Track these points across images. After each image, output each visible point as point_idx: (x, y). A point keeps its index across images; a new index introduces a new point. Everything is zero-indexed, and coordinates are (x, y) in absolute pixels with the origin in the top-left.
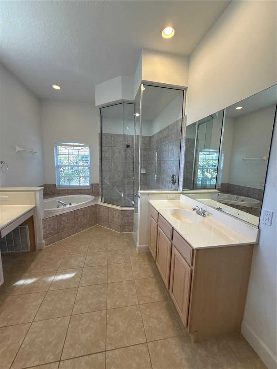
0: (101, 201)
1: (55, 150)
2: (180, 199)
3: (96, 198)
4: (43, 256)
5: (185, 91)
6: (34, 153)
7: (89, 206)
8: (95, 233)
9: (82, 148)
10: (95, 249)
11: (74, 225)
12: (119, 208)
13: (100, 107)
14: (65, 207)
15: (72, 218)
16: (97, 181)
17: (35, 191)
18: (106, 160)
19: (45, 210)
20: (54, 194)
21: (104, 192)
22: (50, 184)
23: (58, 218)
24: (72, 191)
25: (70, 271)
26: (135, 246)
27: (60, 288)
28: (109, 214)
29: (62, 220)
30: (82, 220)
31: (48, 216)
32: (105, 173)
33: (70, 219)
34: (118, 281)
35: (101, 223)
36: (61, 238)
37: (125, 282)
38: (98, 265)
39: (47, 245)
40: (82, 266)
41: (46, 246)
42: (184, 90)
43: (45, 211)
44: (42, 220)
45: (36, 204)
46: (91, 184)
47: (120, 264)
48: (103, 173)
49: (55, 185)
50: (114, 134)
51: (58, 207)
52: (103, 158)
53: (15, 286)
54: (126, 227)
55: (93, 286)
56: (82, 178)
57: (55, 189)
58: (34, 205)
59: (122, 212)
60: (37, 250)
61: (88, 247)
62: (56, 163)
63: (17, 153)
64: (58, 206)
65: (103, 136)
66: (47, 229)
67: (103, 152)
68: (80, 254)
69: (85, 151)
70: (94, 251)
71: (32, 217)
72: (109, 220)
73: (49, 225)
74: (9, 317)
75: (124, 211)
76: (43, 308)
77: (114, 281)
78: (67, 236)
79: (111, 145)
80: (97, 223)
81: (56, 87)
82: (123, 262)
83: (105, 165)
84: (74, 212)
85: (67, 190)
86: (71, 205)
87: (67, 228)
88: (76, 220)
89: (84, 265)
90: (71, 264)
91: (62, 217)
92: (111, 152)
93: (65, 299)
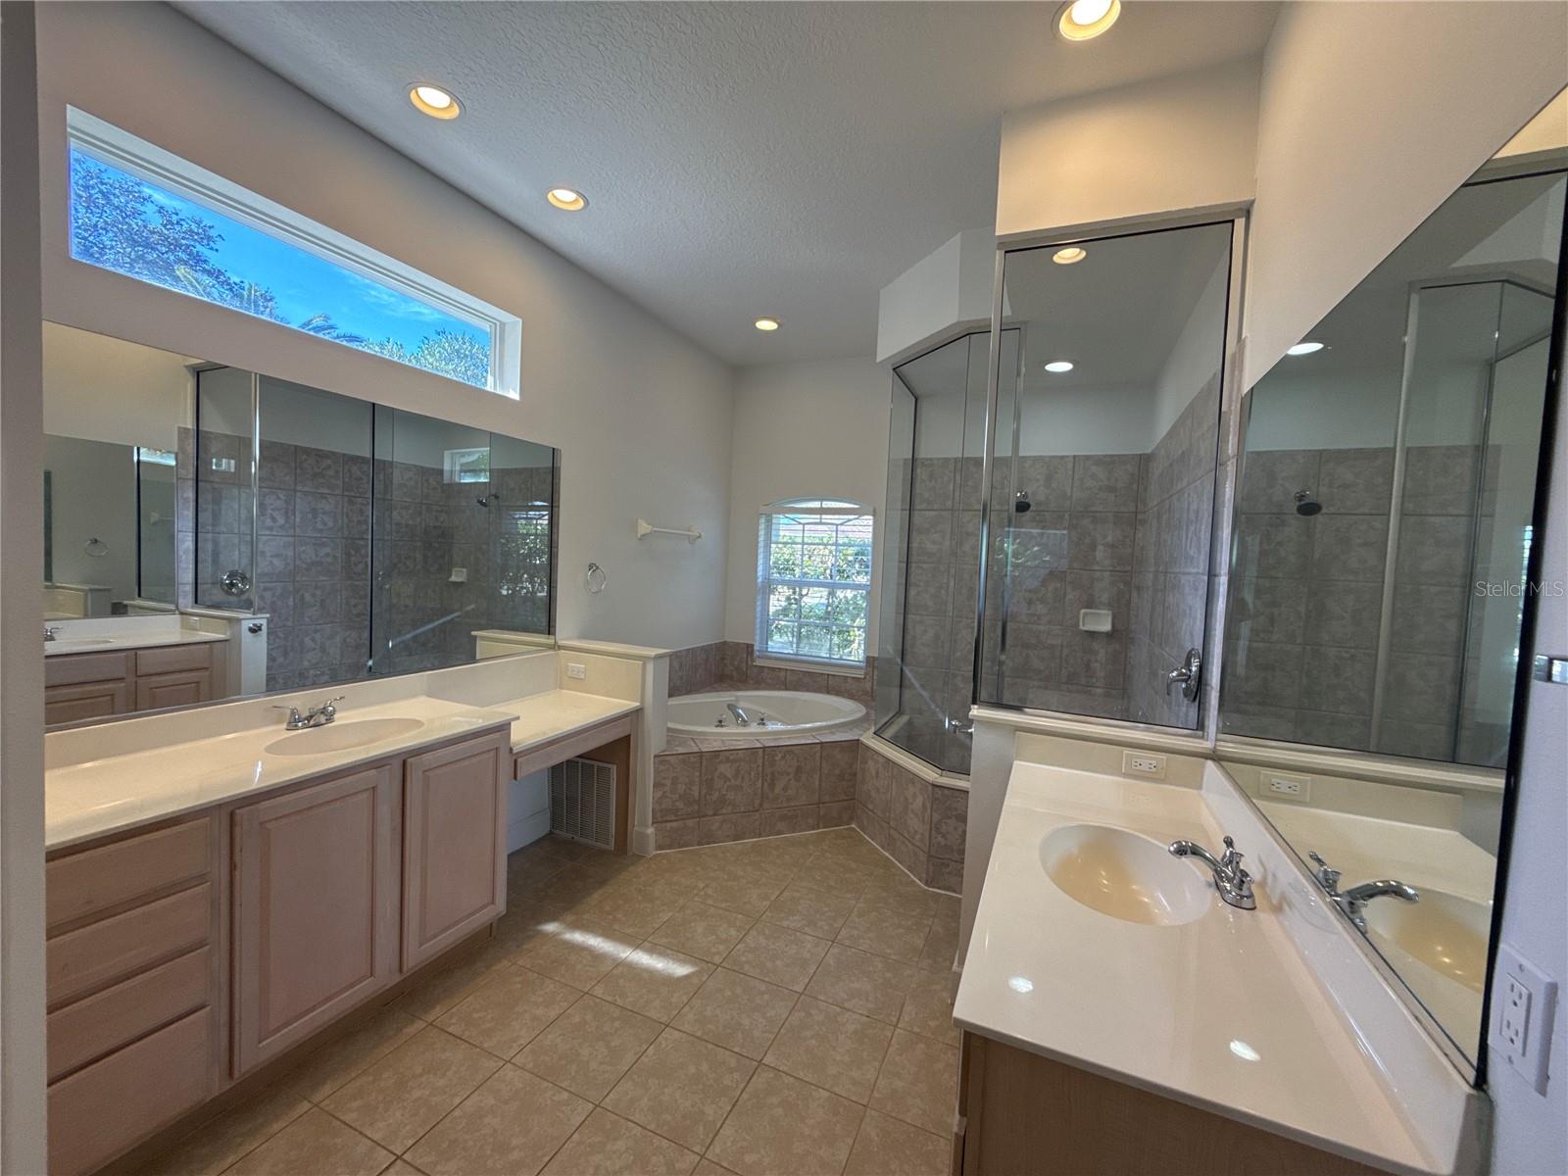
0: (876, 734)
1: (762, 527)
2: (1200, 787)
3: (872, 715)
4: (634, 879)
5: (1240, 223)
6: (693, 540)
7: (822, 743)
8: (828, 855)
9: (850, 520)
10: (794, 915)
11: (757, 802)
12: (931, 774)
13: (893, 365)
14: (742, 730)
15: (753, 774)
16: (888, 648)
17: (644, 659)
18: (925, 566)
19: (671, 725)
20: (745, 681)
22: (738, 644)
23: (705, 763)
24: (802, 676)
27: (619, 1002)
28: (894, 793)
30: (791, 792)
31: (675, 748)
32: (918, 618)
33: (746, 776)
34: (801, 1075)
35: (865, 823)
36: (708, 838)
37: (826, 1094)
38: (767, 979)
39: (659, 847)
40: (717, 959)
41: (656, 850)
42: (1233, 221)
43: (669, 730)
44: (656, 756)
45: (642, 701)
46: (869, 658)
47: (848, 1014)
48: (910, 617)
49: (749, 648)
51: (720, 723)
52: (914, 558)
54: (949, 869)
55: (710, 1046)
56: (857, 633)
57: (750, 663)
58: (634, 704)
59: (939, 793)
60: (630, 853)
61: (773, 898)
62: (760, 573)
63: (640, 539)
64: (722, 722)
65: (918, 471)
66: (665, 792)
67: (914, 535)
68: (734, 915)
69: (862, 530)
70: (785, 923)
71: (627, 738)
72: (892, 815)
73: (675, 781)
74: (476, 1015)
75: (946, 791)
76: (549, 1036)
77: (785, 1069)
78: (728, 836)
79: (949, 504)
80: (851, 820)
81: (766, 325)
82: (865, 1013)
83: (919, 586)
84: (761, 751)
85: (786, 670)
86: (764, 724)
87: (730, 808)
88: (766, 784)
89: (724, 959)
90: (689, 935)
91: (719, 763)
92: (949, 531)
93: (613, 1044)
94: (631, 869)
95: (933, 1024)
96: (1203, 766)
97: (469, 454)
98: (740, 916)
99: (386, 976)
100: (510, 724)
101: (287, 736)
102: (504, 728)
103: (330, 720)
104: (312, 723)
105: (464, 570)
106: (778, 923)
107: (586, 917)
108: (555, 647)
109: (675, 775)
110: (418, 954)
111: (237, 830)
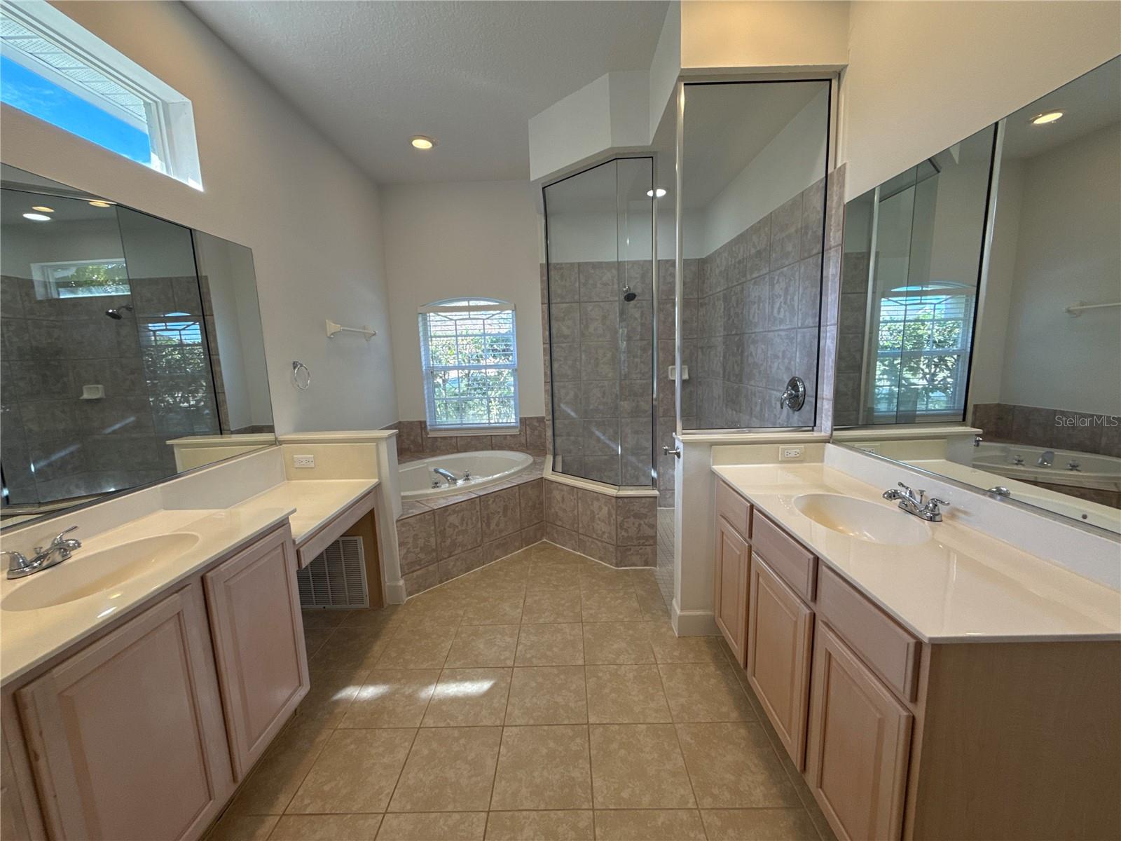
0: (553, 470)
1: (420, 324)
2: (822, 461)
3: (539, 460)
4: (402, 625)
5: (834, 83)
6: (369, 337)
7: (518, 485)
8: (540, 564)
9: (494, 315)
10: (544, 613)
11: (479, 539)
12: (612, 491)
13: (543, 184)
14: (453, 487)
15: (474, 519)
16: (539, 409)
17: (377, 440)
18: (564, 345)
19: (403, 494)
20: (423, 451)
21: (558, 440)
22: (411, 423)
23: (437, 518)
24: (469, 440)
25: (475, 675)
26: (667, 613)
27: (452, 724)
28: (580, 510)
29: (448, 523)
30: (502, 526)
31: (411, 511)
32: (562, 384)
33: (469, 521)
34: (620, 720)
35: (555, 535)
36: (447, 576)
37: (644, 727)
38: (554, 664)
39: (410, 594)
40: (510, 663)
41: (408, 596)
42: (830, 80)
43: (403, 498)
44: (397, 521)
45: (380, 477)
46: (521, 419)
47: (623, 667)
48: (555, 384)
49: (422, 424)
50: (586, 263)
51: (436, 485)
52: (554, 340)
53: (337, 703)
54: (632, 552)
55: (546, 728)
56: (493, 403)
57: (424, 436)
58: (374, 481)
59: (620, 502)
60: (385, 606)
61: (521, 605)
62: (424, 363)
63: (329, 338)
64: (436, 483)
65: (552, 273)
66: (409, 548)
67: (553, 322)
68: (501, 626)
69: (502, 323)
70: (541, 621)
71: (371, 513)
72: (580, 525)
73: (416, 537)
74: (326, 788)
75: (625, 500)
76: (410, 776)
77: (608, 721)
78: (461, 570)
79: (577, 297)
80: (542, 535)
81: (422, 144)
82: (633, 662)
83: (561, 361)
84: (477, 500)
85: (457, 437)
86: (468, 479)
87: (460, 548)
88: (484, 524)
89: (514, 661)
90: (477, 653)
91: (448, 516)
92: (579, 318)
93: (469, 758)
94: (394, 617)
95: (676, 653)
96: (823, 449)
97: (64, 268)
98: (506, 626)
99: (223, 789)
100: (288, 518)
101: (14, 589)
102: (283, 523)
103: (65, 556)
104: (45, 564)
105: (100, 386)
106: (536, 622)
107: (379, 667)
108: (277, 442)
109: (415, 533)
110: (246, 758)
111: (30, 713)
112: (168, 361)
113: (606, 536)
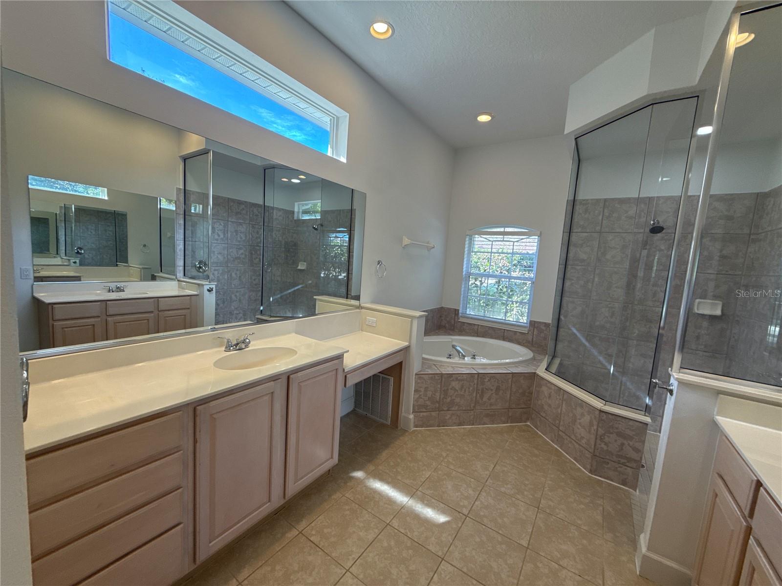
0: (546, 369)
1: (467, 242)
3: (539, 357)
4: (404, 445)
6: (430, 249)
7: (512, 373)
8: (518, 442)
9: (522, 239)
10: (507, 484)
11: (473, 405)
12: (597, 403)
13: (575, 136)
14: (462, 361)
15: (471, 388)
16: (547, 316)
17: (412, 317)
18: (578, 267)
19: (424, 356)
20: (453, 330)
21: (560, 346)
22: (449, 309)
23: (443, 379)
24: (487, 329)
25: (437, 507)
27: (409, 534)
28: (564, 410)
29: (450, 387)
30: (492, 401)
31: (427, 370)
33: (467, 389)
35: (538, 423)
36: (443, 423)
38: (500, 532)
39: (416, 426)
40: (465, 511)
41: (414, 427)
43: (424, 359)
44: (416, 374)
45: (410, 342)
46: (531, 322)
47: (564, 572)
48: (565, 299)
49: (456, 312)
51: (450, 356)
52: (570, 262)
53: (353, 478)
54: (609, 466)
56: (515, 305)
57: (456, 320)
58: (406, 344)
59: (604, 417)
60: (399, 428)
61: (491, 469)
62: (464, 270)
63: (403, 247)
64: (450, 355)
65: (577, 207)
66: (420, 395)
67: (571, 248)
68: (469, 479)
69: (530, 245)
70: (503, 489)
71: (401, 363)
72: (561, 423)
73: (426, 389)
74: (325, 531)
75: (610, 416)
76: (370, 555)
78: (455, 423)
79: (598, 228)
80: (527, 420)
81: (484, 118)
82: (577, 572)
83: (573, 280)
84: (476, 376)
85: (478, 325)
86: (475, 358)
87: (457, 407)
88: (478, 395)
89: (469, 511)
90: (444, 490)
91: (451, 381)
92: (597, 246)
93: (411, 568)
94: (401, 438)
98: (472, 480)
99: (277, 501)
100: (343, 355)
101: (225, 355)
102: (340, 357)
103: (247, 346)
104: (237, 348)
105: (305, 263)
106: (498, 489)
107: (380, 467)
108: (360, 307)
109: (427, 386)
110: (294, 488)
111: (198, 419)
112: (336, 253)
113: (584, 441)
